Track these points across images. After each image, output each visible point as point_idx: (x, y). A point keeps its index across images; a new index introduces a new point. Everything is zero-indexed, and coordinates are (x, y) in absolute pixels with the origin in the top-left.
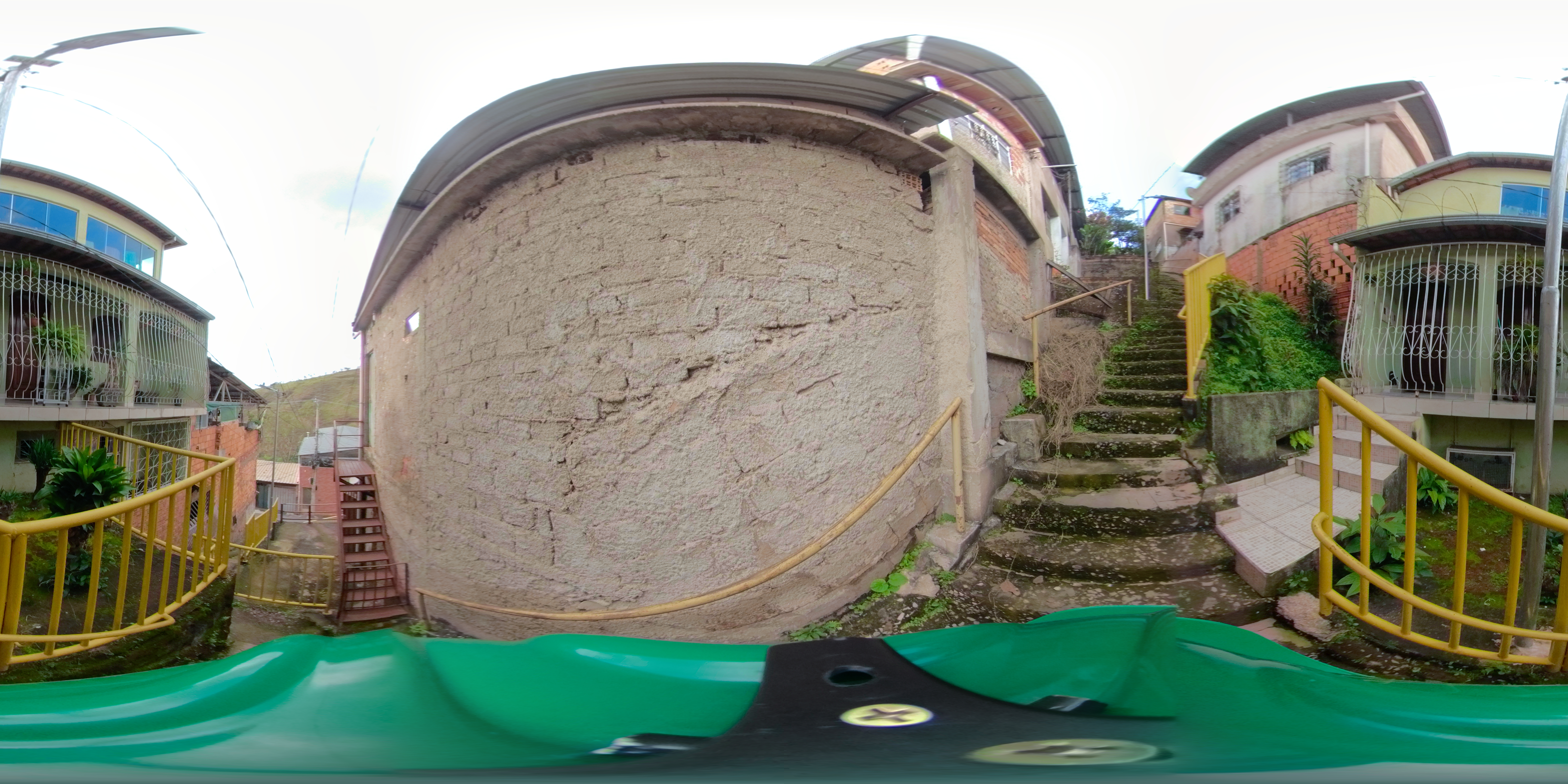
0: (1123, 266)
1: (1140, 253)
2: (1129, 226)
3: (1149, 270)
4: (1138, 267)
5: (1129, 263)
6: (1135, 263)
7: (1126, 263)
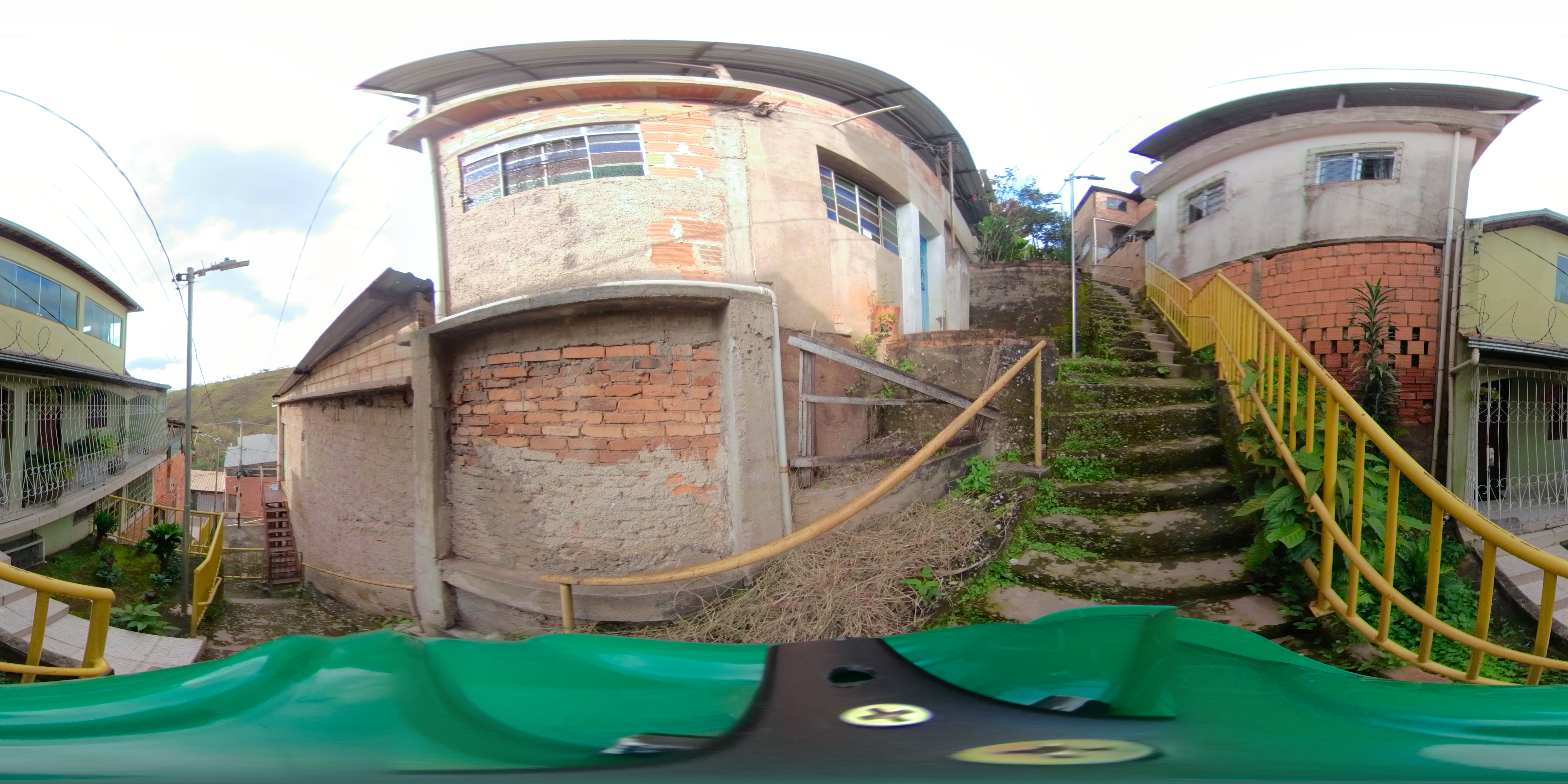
0: (1038, 279)
1: (1064, 258)
2: (1049, 217)
3: (1077, 285)
4: (1061, 280)
5: (1047, 273)
6: (1057, 274)
7: (1042, 273)
